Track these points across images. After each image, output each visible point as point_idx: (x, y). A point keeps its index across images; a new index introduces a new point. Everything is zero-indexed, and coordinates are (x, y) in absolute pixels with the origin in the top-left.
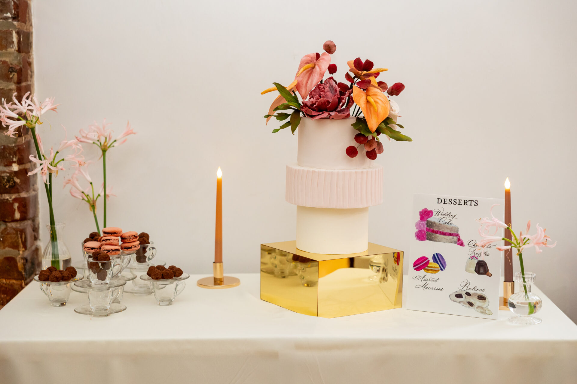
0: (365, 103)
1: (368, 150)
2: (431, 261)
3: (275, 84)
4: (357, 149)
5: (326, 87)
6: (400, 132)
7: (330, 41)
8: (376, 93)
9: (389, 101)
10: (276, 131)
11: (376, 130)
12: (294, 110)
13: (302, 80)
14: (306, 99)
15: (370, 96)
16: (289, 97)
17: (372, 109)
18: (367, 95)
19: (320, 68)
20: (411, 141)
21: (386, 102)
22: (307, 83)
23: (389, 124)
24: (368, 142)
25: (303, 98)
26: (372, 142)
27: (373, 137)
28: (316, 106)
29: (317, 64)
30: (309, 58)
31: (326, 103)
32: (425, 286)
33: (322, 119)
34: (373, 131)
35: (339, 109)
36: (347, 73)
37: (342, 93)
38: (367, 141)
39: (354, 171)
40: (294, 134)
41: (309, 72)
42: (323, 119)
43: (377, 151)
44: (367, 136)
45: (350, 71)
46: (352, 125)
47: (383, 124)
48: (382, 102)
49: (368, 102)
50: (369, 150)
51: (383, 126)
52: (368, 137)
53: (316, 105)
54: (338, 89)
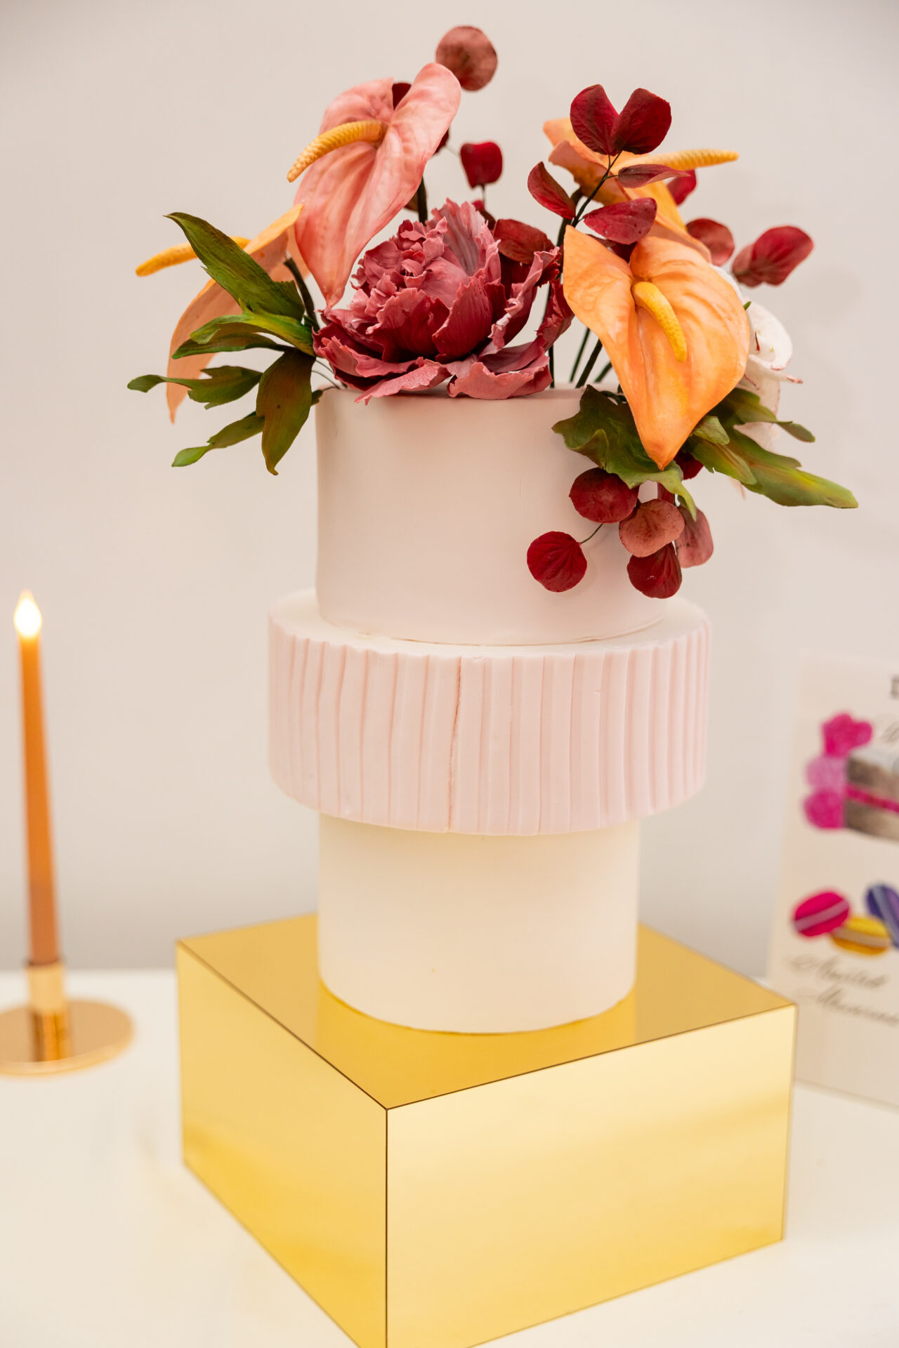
0: (625, 313)
1: (638, 556)
2: (859, 908)
3: (181, 219)
4: (582, 547)
5: (433, 236)
6: (794, 463)
7: (469, 28)
8: (683, 269)
9: (746, 307)
10: (189, 457)
11: (680, 452)
12: (280, 354)
13: (323, 208)
14: (340, 296)
15: (650, 280)
16: (254, 289)
17: (660, 346)
18: (637, 278)
19: (404, 140)
20: (852, 505)
21: (733, 311)
22: (345, 220)
23: (741, 423)
24: (639, 513)
25: (327, 293)
26: (658, 514)
27: (661, 487)
28: (376, 331)
29: (394, 122)
30: (362, 101)
31: (431, 316)
32: (831, 1000)
33: (404, 399)
34: (665, 459)
35: (492, 349)
36: (541, 165)
37: (512, 269)
38: (635, 510)
39: (567, 654)
40: (275, 474)
41: (361, 168)
42: (413, 400)
43: (682, 555)
44: (630, 486)
45: (555, 159)
46: (560, 427)
47: (715, 421)
48: (714, 311)
49: (639, 309)
50: (645, 551)
51: (715, 429)
52: (636, 489)
53: (378, 326)
54: (493, 247)
